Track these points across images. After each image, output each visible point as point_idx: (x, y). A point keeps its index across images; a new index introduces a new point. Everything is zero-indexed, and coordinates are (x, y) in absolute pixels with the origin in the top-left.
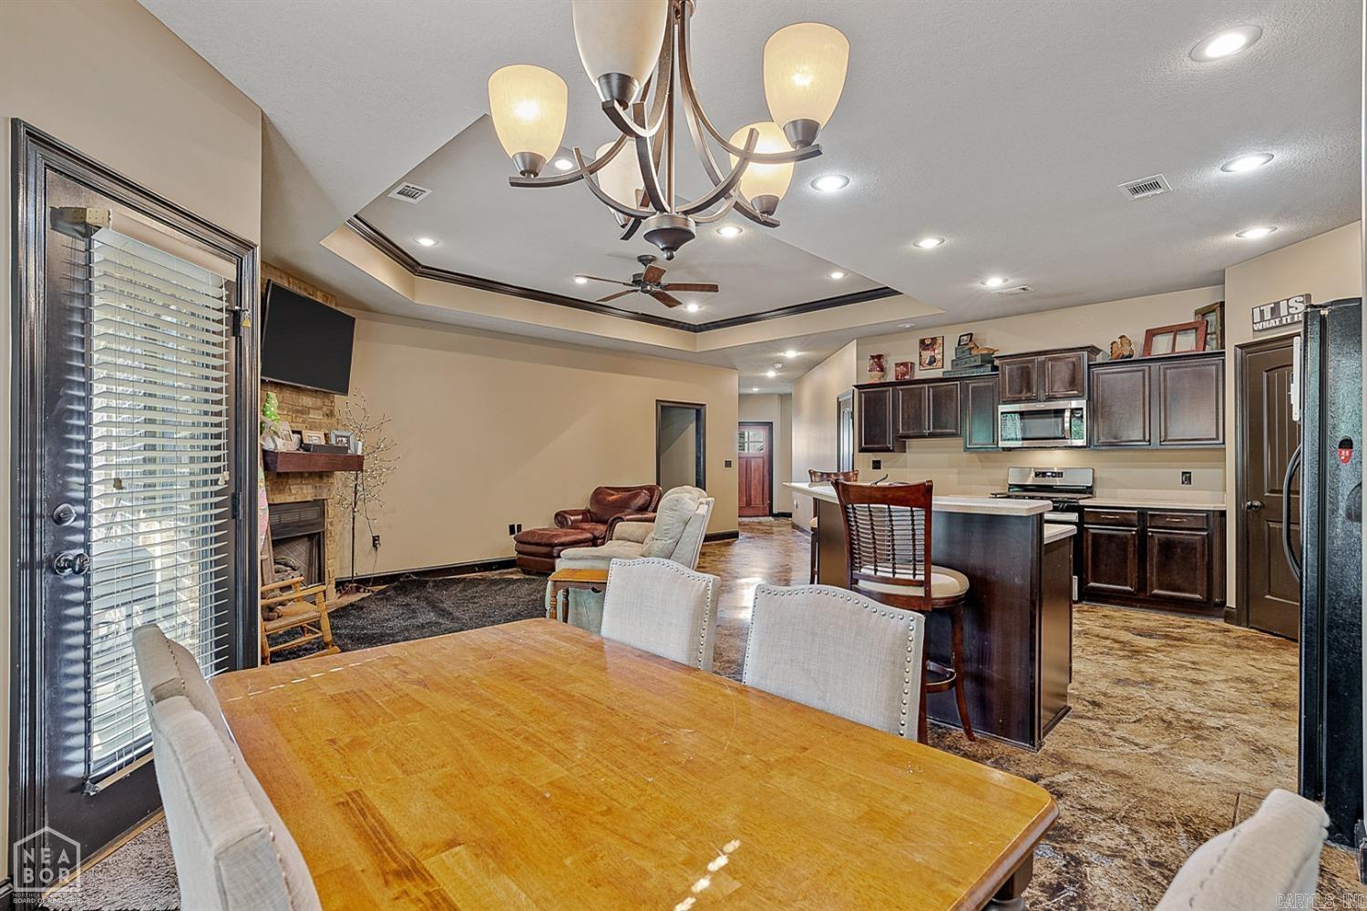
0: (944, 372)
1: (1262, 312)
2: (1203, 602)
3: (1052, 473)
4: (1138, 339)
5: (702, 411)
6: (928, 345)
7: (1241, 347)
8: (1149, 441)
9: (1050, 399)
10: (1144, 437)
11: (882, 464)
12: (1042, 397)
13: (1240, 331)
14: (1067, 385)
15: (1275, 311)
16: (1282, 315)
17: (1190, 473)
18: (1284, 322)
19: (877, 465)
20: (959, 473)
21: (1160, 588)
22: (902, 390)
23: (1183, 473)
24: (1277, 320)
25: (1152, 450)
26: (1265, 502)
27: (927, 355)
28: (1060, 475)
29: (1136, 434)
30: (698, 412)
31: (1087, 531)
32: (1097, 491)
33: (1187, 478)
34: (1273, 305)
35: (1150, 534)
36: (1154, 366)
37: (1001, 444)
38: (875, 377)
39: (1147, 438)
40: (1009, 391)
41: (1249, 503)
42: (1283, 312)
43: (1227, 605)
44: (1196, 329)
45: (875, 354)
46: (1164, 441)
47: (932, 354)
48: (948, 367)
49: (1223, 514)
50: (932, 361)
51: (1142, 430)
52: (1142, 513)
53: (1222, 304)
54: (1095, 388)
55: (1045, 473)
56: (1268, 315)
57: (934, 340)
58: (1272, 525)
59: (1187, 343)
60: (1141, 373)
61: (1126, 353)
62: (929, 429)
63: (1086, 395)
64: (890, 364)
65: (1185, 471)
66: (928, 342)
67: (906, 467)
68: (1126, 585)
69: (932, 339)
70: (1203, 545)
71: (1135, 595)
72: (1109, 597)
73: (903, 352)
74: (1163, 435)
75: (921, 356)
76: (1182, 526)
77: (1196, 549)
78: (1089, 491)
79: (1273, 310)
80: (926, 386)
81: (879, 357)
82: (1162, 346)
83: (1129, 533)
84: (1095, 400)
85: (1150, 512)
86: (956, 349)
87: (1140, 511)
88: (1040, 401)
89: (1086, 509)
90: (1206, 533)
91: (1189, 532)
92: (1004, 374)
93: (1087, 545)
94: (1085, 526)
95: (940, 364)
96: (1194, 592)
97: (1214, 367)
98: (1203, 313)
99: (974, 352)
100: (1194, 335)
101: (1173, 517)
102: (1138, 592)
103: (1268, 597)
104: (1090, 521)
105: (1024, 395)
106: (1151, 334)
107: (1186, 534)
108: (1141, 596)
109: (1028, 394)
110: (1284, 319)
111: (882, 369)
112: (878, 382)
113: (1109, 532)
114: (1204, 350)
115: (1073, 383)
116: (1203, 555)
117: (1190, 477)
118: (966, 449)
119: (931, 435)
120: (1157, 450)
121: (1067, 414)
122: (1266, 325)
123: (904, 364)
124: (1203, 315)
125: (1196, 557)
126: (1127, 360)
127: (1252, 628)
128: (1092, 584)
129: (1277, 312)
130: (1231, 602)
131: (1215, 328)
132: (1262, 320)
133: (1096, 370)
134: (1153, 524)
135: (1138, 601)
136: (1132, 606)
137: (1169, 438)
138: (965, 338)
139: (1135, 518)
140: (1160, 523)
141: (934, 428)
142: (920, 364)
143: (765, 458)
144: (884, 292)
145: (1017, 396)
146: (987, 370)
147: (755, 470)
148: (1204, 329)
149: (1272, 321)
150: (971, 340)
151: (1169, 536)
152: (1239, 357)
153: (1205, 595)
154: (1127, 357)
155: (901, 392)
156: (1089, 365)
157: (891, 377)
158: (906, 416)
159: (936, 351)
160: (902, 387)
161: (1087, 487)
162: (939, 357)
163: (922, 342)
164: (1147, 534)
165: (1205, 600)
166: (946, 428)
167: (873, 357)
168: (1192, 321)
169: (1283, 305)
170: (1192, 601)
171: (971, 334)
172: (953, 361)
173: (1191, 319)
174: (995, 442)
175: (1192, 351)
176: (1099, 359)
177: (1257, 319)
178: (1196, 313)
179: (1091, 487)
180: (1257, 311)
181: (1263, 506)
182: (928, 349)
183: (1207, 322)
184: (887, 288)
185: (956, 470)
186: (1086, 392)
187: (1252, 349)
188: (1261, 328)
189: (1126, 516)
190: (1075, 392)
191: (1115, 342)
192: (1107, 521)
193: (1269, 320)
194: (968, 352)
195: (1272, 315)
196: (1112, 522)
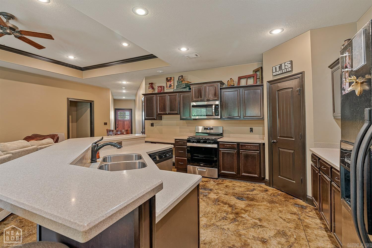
0: (174, 90)
1: (276, 68)
2: (258, 178)
3: (210, 128)
4: (236, 80)
5: (92, 103)
6: (169, 80)
7: (269, 82)
8: (240, 117)
9: (208, 100)
10: (238, 115)
11: (154, 124)
12: (205, 100)
13: (268, 76)
14: (214, 95)
15: (280, 67)
16: (283, 69)
17: (252, 128)
18: (284, 72)
19: (152, 125)
20: (180, 128)
21: (245, 173)
22: (159, 96)
23: (250, 128)
24: (281, 71)
25: (241, 120)
26: (277, 140)
27: (169, 83)
28: (212, 129)
29: (236, 115)
30: (91, 104)
31: (220, 151)
32: (224, 135)
33: (251, 130)
34: (279, 65)
35: (241, 152)
36: (241, 89)
37: (193, 117)
38: (150, 91)
39: (239, 116)
40: (194, 97)
41: (273, 141)
42: (283, 68)
43: (266, 178)
44: (253, 77)
45: (151, 82)
46: (245, 117)
47: (170, 83)
48: (175, 88)
49: (264, 144)
50: (170, 86)
51: (238, 113)
52: (238, 144)
53: (262, 68)
54: (223, 97)
55: (208, 128)
56: (278, 70)
57: (171, 78)
58: (280, 149)
59: (251, 82)
60: (237, 92)
61: (232, 84)
62: (168, 111)
63: (220, 99)
64: (156, 87)
65: (251, 127)
66: (169, 79)
67: (162, 126)
68: (233, 172)
69: (170, 78)
70: (258, 156)
71: (237, 175)
72: (228, 176)
73: (160, 83)
74: (244, 114)
75: (166, 84)
76: (251, 149)
77: (255, 158)
78: (221, 135)
79: (279, 67)
80: (167, 95)
81: (152, 84)
82: (243, 82)
83: (234, 152)
84: (223, 101)
85: (240, 144)
86: (177, 81)
87: (238, 143)
88: (205, 102)
89: (220, 143)
90: (259, 152)
91: (253, 151)
92: (193, 91)
93: (220, 157)
94: (220, 149)
95: (173, 87)
96: (255, 174)
97: (259, 90)
98: (256, 71)
99: (183, 82)
100: (253, 79)
101: (248, 146)
102: (237, 174)
103: (279, 176)
104: (221, 148)
105: (199, 99)
106: (240, 78)
107: (253, 152)
108: (238, 176)
109: (201, 99)
110: (283, 70)
111: (153, 88)
112: (152, 93)
113: (228, 151)
114: (256, 84)
115: (215, 95)
116: (258, 160)
117: (252, 129)
118: (181, 119)
119: (169, 114)
120: (242, 120)
121: (214, 106)
122: (277, 73)
123: (161, 87)
124: (256, 72)
125: (256, 161)
126: (232, 87)
127: (274, 188)
128: (222, 172)
129: (281, 68)
130: (267, 177)
131: (259, 77)
132: (276, 71)
133: (223, 90)
134: (242, 149)
135: (237, 177)
136: (236, 179)
137: (246, 116)
138: (180, 77)
139: (236, 146)
140: (244, 148)
141: (170, 111)
142: (166, 87)
143: (130, 121)
144: (151, 57)
145: (198, 99)
146: (187, 89)
147: (126, 125)
148: (256, 76)
149: (280, 71)
150: (182, 78)
151: (247, 153)
152: (268, 86)
153: (259, 175)
154: (232, 86)
155: (158, 97)
156: (221, 89)
157: (156, 91)
158: (160, 106)
159: (172, 82)
160: (158, 95)
161: (221, 133)
162: (172, 84)
163: (167, 79)
164: (240, 152)
165: (259, 177)
166: (174, 111)
167: (150, 84)
168: (252, 74)
169: (283, 65)
170: (255, 177)
171: (182, 76)
172: (176, 86)
173: (251, 73)
174: (190, 117)
175: (252, 84)
176: (224, 86)
177: (274, 71)
178: (253, 71)
179: (222, 133)
180: (274, 68)
181: (277, 142)
182: (169, 82)
183: (257, 74)
184: (152, 54)
185: (179, 127)
186: (220, 98)
187: (272, 83)
188: (275, 74)
189: (233, 146)
190: (216, 98)
191: (229, 81)
192: (226, 147)
193: (278, 71)
194: (181, 82)
195: (279, 69)
196: (229, 148)
